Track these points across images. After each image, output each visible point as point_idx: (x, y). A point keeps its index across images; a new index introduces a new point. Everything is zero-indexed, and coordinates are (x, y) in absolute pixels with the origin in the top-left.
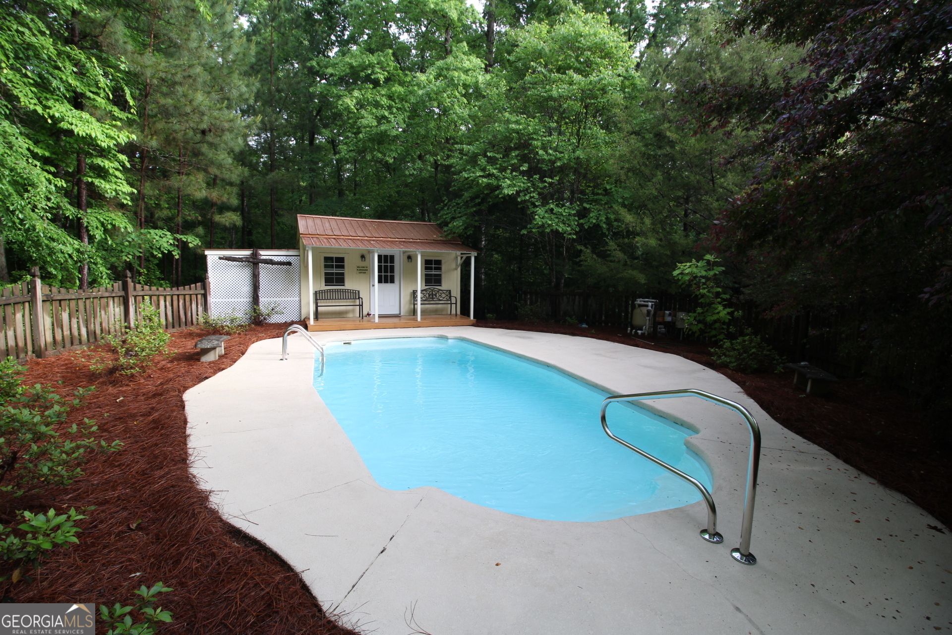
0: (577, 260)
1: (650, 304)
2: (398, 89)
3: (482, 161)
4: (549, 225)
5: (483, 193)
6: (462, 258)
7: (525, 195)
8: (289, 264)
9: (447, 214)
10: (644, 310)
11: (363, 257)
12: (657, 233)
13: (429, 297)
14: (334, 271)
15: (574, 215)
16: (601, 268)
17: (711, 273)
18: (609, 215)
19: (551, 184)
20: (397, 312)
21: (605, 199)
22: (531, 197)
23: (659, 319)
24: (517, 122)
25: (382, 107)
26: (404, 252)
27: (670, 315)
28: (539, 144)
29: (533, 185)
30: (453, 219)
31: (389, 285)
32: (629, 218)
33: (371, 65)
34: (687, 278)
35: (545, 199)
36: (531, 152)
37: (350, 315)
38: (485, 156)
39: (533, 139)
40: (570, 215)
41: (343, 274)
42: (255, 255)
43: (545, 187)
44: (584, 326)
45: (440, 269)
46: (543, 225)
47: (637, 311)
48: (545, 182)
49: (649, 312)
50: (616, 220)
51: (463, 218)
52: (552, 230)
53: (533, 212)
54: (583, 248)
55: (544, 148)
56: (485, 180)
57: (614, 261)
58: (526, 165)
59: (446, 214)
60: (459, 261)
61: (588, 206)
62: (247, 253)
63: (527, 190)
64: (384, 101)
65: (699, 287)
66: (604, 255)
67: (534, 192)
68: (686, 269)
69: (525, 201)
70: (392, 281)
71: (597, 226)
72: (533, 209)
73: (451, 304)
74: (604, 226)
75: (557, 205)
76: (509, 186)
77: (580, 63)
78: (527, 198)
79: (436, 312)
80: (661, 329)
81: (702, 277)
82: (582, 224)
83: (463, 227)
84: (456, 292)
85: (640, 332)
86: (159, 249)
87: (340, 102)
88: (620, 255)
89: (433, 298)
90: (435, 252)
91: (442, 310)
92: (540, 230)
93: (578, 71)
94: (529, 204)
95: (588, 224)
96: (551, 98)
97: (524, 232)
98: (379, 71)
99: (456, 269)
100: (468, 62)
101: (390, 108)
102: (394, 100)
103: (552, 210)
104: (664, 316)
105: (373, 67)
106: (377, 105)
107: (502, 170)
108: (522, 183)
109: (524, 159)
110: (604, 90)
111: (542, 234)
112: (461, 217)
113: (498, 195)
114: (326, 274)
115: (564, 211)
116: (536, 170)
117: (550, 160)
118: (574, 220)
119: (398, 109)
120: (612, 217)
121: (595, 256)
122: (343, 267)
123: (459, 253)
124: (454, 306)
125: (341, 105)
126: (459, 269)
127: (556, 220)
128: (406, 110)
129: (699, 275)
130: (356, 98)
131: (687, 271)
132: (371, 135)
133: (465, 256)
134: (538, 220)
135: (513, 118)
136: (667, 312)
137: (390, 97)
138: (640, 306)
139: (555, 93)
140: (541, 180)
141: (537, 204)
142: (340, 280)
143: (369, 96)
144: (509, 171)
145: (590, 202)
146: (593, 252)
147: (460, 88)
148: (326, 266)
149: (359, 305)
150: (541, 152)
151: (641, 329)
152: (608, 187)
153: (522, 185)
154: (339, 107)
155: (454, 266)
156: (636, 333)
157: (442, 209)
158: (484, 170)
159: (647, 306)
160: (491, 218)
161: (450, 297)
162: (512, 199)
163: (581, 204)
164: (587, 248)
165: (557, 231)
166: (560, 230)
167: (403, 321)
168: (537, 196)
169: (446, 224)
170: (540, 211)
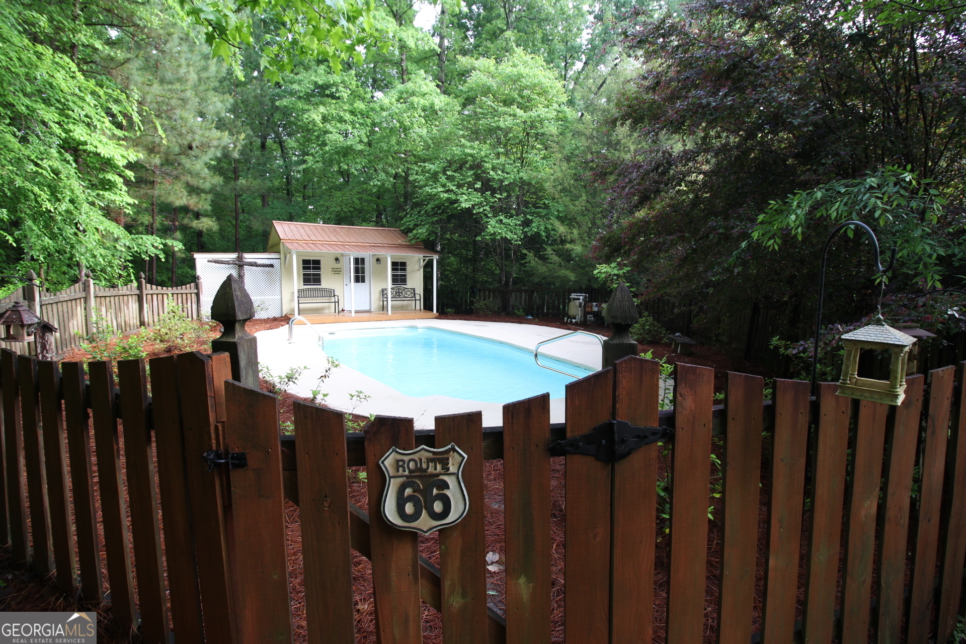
0: (523, 262)
1: (581, 297)
2: (360, 105)
3: (443, 179)
4: (499, 233)
5: (444, 205)
6: (424, 260)
7: (479, 208)
8: (272, 266)
9: (410, 221)
10: (577, 302)
11: (337, 259)
12: (584, 240)
13: (397, 295)
14: (312, 272)
15: (520, 225)
16: (542, 269)
17: (621, 272)
18: (547, 226)
19: (499, 199)
20: (368, 308)
21: (544, 212)
22: (484, 210)
23: (588, 310)
24: (472, 148)
25: (345, 121)
26: (373, 256)
27: (596, 306)
28: (490, 166)
29: (486, 199)
30: (416, 226)
31: (360, 284)
32: (562, 229)
33: (335, 84)
34: (603, 276)
35: (496, 211)
36: (484, 172)
37: (326, 311)
38: (445, 174)
39: (485, 161)
40: (516, 225)
41: (319, 275)
42: (240, 258)
43: (496, 201)
44: (530, 317)
45: (405, 270)
46: (495, 233)
47: (572, 304)
48: (495, 197)
49: (580, 304)
50: (553, 230)
51: (427, 226)
52: (502, 237)
53: (487, 222)
54: (527, 253)
55: (494, 169)
56: (446, 195)
57: (551, 263)
58: (480, 183)
59: (408, 221)
60: (422, 264)
61: (530, 218)
62: (233, 256)
63: (481, 204)
64: (348, 116)
65: (613, 282)
66: (544, 258)
67: (486, 205)
68: (603, 270)
69: (479, 213)
70: (363, 281)
71: (538, 234)
72: (486, 220)
73: (415, 300)
74: (544, 234)
75: (506, 217)
76: (466, 200)
77: (522, 97)
78: (481, 210)
79: (402, 308)
80: (590, 318)
81: (615, 275)
82: (526, 232)
83: (426, 234)
84: (420, 290)
85: (574, 320)
86: (147, 252)
87: (306, 116)
88: (555, 258)
89: (399, 296)
90: (402, 255)
91: (407, 306)
92: (492, 237)
93: (520, 106)
94: (482, 215)
95: (531, 232)
96: (499, 128)
97: (479, 238)
98: (343, 89)
99: (419, 270)
100: (425, 87)
101: (353, 123)
102: (356, 116)
103: (501, 220)
104: (592, 307)
105: (337, 86)
106: (341, 120)
107: (459, 186)
108: (477, 198)
109: (477, 177)
110: (541, 122)
111: (494, 240)
112: (424, 225)
113: (457, 208)
114: (304, 275)
115: (512, 222)
116: (487, 186)
117: (499, 180)
118: (519, 229)
119: (361, 124)
120: (550, 227)
121: (536, 259)
122: (319, 268)
123: (421, 256)
124: (418, 302)
125: (307, 119)
126: (422, 270)
127: (505, 229)
128: (367, 125)
129: (612, 273)
130: (322, 113)
131: (603, 271)
132: (336, 148)
133: (427, 259)
134: (490, 229)
135: (468, 144)
136: (594, 304)
137: (352, 113)
138: (574, 299)
139: (502, 124)
140: (492, 195)
141: (489, 215)
142: (317, 280)
143: (334, 112)
144: (465, 188)
145: (532, 214)
146: (535, 256)
147: (419, 111)
148: (304, 268)
149: (335, 302)
150: (492, 173)
151: (575, 318)
152: (547, 202)
153: (477, 200)
154: (305, 120)
155: (417, 267)
156: (571, 322)
157: (405, 216)
158: (444, 186)
159: (579, 299)
160: (449, 225)
161: (415, 294)
162: (469, 211)
163: (525, 216)
164: (530, 252)
165: (506, 238)
166: (509, 237)
167: (373, 315)
168: (489, 209)
169: (411, 230)
170: (493, 222)
